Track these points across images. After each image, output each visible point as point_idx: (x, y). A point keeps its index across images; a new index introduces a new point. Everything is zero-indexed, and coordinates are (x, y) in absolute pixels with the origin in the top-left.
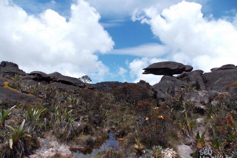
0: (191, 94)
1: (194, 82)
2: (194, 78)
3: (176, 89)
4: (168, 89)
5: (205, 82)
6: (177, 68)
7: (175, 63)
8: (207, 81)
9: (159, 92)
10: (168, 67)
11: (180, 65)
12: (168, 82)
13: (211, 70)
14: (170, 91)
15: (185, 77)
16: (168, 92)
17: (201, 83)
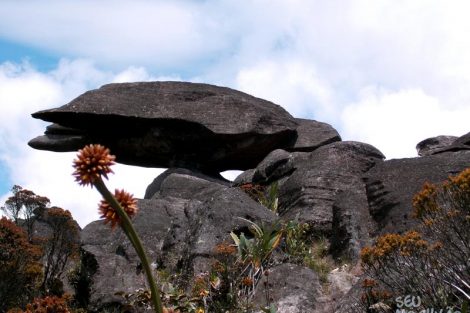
0: (287, 272)
1: (320, 214)
2: (328, 187)
3: (203, 243)
4: (168, 247)
5: (381, 212)
6: (246, 126)
7: (239, 101)
8: (391, 206)
9: (109, 262)
10: (196, 117)
11: (269, 112)
12: (178, 205)
13: (422, 146)
14: (173, 260)
15: (280, 182)
16: (161, 266)
17: (357, 215)
